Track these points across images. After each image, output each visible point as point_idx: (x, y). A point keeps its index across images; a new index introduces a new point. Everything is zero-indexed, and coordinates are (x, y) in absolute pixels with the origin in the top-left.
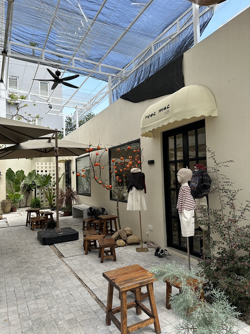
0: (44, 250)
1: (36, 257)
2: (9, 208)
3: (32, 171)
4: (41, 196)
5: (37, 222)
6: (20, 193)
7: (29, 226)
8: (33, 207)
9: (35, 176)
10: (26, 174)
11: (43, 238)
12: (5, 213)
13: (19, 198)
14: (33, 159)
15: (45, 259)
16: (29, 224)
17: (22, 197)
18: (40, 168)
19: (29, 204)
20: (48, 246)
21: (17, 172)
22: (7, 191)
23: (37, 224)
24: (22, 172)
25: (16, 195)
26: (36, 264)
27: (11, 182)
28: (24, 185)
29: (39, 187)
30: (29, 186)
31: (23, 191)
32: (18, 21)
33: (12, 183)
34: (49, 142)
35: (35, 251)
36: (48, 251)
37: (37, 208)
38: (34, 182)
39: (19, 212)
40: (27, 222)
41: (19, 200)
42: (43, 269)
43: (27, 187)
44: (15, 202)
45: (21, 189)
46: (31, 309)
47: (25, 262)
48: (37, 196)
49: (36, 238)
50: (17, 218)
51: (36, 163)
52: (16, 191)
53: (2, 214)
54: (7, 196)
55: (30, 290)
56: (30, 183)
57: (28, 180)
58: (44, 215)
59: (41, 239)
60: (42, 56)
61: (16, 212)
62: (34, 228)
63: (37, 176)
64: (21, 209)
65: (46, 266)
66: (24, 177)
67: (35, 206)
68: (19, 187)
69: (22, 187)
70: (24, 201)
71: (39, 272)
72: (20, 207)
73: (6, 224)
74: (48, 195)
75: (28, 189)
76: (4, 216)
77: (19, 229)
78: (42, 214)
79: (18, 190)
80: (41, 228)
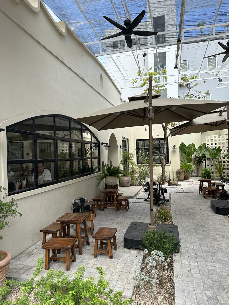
0: (218, 218)
1: (211, 224)
2: (183, 177)
3: (202, 144)
4: (211, 167)
5: (209, 191)
6: (191, 164)
7: (202, 194)
8: (204, 178)
9: (205, 148)
10: (197, 147)
11: (216, 207)
12: (180, 180)
13: (191, 168)
14: (203, 133)
15: (219, 227)
16: (202, 192)
17: (194, 167)
18: (210, 141)
19: (200, 174)
20: (222, 215)
21: (189, 146)
22: (181, 161)
23: (209, 193)
24: (193, 145)
25: (189, 166)
26: (212, 230)
27: (184, 154)
28: (195, 157)
29: (209, 159)
30: (200, 158)
31: (194, 163)
32: (190, 7)
33: (184, 156)
34: (221, 115)
35: (210, 218)
36: (223, 220)
37: (208, 178)
38: (204, 154)
39: (191, 181)
40: (200, 190)
41: (191, 170)
42: (218, 236)
43: (197, 159)
44: (187, 171)
45: (193, 161)
46: (210, 269)
47: (201, 226)
48: (207, 167)
49: (209, 206)
50: (190, 185)
51: (206, 137)
52: (188, 162)
53: (177, 181)
54: (181, 166)
55: (208, 252)
56: (201, 155)
57: (198, 152)
58: (215, 185)
59: (215, 208)
60: (212, 31)
61: (189, 181)
62: (207, 197)
63: (207, 149)
64: (193, 178)
65: (222, 234)
66: (195, 150)
67: (206, 177)
68: (191, 158)
69: (193, 159)
70: (196, 172)
71: (214, 238)
72: (192, 177)
73: (181, 189)
74: (218, 167)
75: (199, 161)
76: (179, 183)
77: (193, 196)
78: (214, 185)
79: (190, 161)
80: (213, 197)
